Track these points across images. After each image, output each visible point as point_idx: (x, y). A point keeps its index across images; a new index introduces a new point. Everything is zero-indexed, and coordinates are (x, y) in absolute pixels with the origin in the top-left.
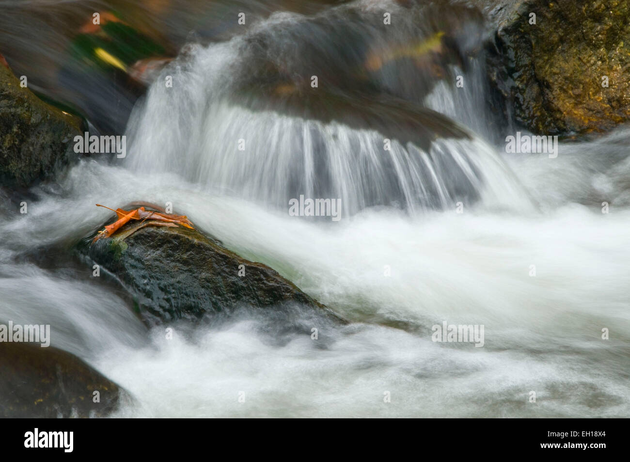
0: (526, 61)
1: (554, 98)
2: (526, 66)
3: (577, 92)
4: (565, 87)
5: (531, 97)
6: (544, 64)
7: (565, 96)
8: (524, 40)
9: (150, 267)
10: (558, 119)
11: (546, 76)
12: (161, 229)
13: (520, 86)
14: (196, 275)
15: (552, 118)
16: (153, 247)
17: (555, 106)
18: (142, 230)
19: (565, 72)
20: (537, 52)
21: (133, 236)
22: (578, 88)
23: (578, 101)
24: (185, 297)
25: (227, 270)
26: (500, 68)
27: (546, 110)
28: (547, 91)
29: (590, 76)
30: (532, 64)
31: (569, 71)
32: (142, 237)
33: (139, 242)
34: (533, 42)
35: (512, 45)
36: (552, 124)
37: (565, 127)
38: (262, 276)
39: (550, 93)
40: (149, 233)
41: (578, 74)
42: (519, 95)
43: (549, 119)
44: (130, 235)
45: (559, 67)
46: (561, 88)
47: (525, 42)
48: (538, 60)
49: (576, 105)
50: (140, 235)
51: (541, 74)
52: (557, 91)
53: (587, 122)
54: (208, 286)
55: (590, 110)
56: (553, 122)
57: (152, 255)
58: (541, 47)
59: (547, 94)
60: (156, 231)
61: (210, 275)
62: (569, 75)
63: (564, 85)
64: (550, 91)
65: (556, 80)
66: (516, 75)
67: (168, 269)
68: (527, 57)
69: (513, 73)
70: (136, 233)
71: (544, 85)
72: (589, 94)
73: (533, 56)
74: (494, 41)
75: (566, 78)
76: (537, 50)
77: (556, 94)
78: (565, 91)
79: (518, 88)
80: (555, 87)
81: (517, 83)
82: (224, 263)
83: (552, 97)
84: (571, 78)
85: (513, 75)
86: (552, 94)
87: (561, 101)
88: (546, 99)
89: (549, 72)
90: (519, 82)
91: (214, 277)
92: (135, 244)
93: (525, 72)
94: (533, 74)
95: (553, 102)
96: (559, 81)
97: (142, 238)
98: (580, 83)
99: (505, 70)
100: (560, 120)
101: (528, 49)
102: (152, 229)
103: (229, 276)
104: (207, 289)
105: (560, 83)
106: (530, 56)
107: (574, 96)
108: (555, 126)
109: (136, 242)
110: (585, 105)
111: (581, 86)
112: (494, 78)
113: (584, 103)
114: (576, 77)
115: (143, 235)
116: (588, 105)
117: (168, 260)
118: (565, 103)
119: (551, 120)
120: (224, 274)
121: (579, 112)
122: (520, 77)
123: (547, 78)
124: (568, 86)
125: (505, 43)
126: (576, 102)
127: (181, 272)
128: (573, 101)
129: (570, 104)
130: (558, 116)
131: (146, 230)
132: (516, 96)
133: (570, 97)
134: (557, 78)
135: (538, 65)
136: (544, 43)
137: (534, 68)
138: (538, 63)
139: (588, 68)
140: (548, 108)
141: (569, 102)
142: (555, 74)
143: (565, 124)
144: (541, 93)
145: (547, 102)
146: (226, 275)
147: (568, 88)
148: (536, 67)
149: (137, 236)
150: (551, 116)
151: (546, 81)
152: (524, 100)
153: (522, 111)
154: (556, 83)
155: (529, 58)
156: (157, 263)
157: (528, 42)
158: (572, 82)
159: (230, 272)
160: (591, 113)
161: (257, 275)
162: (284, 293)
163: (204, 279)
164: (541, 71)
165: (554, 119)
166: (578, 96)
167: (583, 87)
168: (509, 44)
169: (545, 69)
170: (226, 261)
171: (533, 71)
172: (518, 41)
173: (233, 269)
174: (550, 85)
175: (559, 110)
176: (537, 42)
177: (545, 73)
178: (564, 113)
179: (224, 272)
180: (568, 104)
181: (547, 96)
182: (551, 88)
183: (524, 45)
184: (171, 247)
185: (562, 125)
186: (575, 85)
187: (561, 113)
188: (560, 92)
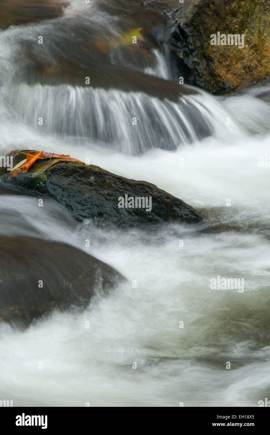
0: (199, 44)
1: (216, 68)
2: (199, 47)
3: (228, 63)
4: (221, 60)
5: (203, 68)
6: (208, 46)
7: (221, 66)
8: (196, 30)
9: (67, 189)
10: (219, 82)
11: (210, 53)
12: (69, 164)
13: (197, 61)
14: (100, 192)
15: (214, 81)
16: (66, 176)
17: (217, 73)
18: (55, 165)
19: (220, 50)
20: (204, 38)
21: (49, 169)
22: (228, 60)
23: (228, 69)
24: (95, 207)
25: (122, 187)
26: (184, 49)
27: (210, 76)
28: (211, 63)
29: (233, 52)
30: (202, 46)
31: (222, 49)
32: (57, 169)
33: (55, 173)
34: (202, 31)
35: (190, 34)
36: (215, 85)
37: (224, 87)
38: (148, 189)
39: (212, 65)
40: (61, 167)
41: (227, 51)
42: (197, 67)
43: (213, 82)
44: (47, 169)
45: (216, 47)
46: (219, 61)
47: (197, 32)
48: (205, 43)
49: (228, 71)
50: (55, 168)
51: (207, 53)
52: (216, 63)
53: (235, 82)
54: (111, 199)
55: (235, 74)
56: (215, 84)
57: (65, 181)
58: (207, 35)
59: (211, 65)
60: (66, 165)
61: (110, 191)
62: (222, 52)
63: (220, 59)
64: (213, 63)
65: (216, 56)
66: (194, 54)
67: (79, 190)
68: (199, 41)
69: (192, 52)
70: (51, 167)
71: (209, 59)
72: (233, 64)
73: (202, 41)
74: (178, 32)
75: (221, 54)
76: (205, 37)
77: (216, 65)
78: (221, 63)
79: (196, 62)
80: (216, 61)
81: (195, 59)
82: (120, 183)
83: (214, 67)
84: (224, 54)
85: (193, 54)
86: (214, 65)
87: (219, 70)
88: (210, 68)
89: (211, 51)
90: (197, 58)
91: (114, 193)
92: (52, 175)
93: (199, 51)
94: (203, 53)
95: (215, 70)
96: (218, 57)
97: (56, 171)
98: (229, 57)
99: (188, 51)
100: (221, 82)
101: (199, 36)
102: (63, 164)
103: (124, 191)
104: (110, 201)
105: (218, 58)
106: (200, 40)
107: (226, 66)
108: (217, 86)
109: (52, 174)
110: (232, 72)
111: (229, 59)
112: (181, 56)
113: (232, 70)
114: (226, 53)
115: (57, 168)
116: (234, 71)
117: (78, 184)
118: (221, 71)
119: (214, 82)
120: (120, 190)
121: (229, 76)
122: (197, 55)
123: (211, 55)
124: (222, 59)
125: (186, 33)
126: (227, 70)
127: (89, 191)
128: (225, 69)
129: (224, 71)
130: (219, 79)
131: (59, 165)
132: (196, 67)
133: (224, 66)
134: (216, 54)
135: (205, 46)
136: (208, 32)
137: (203, 49)
138: (205, 45)
139: (231, 47)
140: (213, 75)
141: (223, 70)
142: (215, 52)
143: (224, 84)
144: (208, 65)
145: (212, 70)
146: (122, 190)
147: (222, 61)
148: (204, 48)
149: (52, 170)
150: (214, 80)
151: (210, 57)
152: (200, 69)
153: (200, 77)
154: (215, 58)
155: (200, 42)
156: (71, 186)
157: (199, 31)
158: (224, 57)
159: (125, 188)
160: (235, 76)
161: (144, 189)
162: (165, 200)
163: (107, 194)
164: (207, 51)
165: (216, 82)
166: (228, 66)
167: (230, 59)
168: (188, 33)
169: (209, 48)
170: (121, 181)
171: (202, 51)
172: (193, 31)
173: (127, 186)
174: (213, 59)
175: (219, 76)
176: (204, 31)
177: (209, 51)
178: (223, 77)
179: (121, 189)
180: (223, 71)
181: (211, 66)
182: (213, 61)
183: (196, 34)
184: (79, 175)
185: (222, 85)
186: (226, 59)
187: (221, 77)
188: (218, 63)
